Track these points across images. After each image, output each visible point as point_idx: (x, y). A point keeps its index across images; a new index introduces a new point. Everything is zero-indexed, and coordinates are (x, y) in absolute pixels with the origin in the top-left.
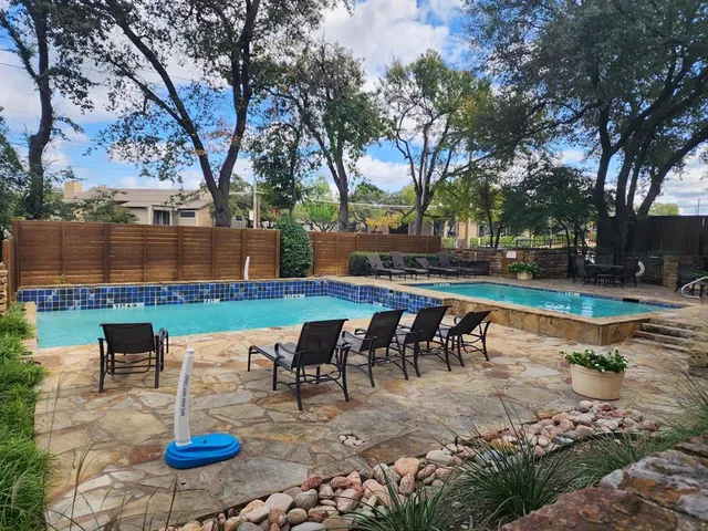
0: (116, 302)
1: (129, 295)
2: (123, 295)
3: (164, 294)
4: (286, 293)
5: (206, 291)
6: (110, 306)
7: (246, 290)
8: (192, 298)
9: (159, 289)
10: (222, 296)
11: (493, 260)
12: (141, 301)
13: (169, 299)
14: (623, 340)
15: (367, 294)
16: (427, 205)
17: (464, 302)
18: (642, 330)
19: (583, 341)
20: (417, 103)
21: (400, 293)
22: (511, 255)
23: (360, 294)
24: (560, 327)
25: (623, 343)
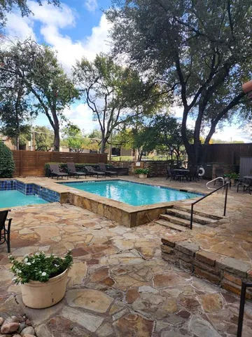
11: (131, 167)
14: (150, 222)
15: (32, 189)
16: (107, 138)
17: (73, 195)
18: (166, 213)
19: (122, 224)
20: (96, 81)
21: (45, 189)
22: (138, 164)
23: (27, 189)
24: (113, 214)
25: (149, 224)
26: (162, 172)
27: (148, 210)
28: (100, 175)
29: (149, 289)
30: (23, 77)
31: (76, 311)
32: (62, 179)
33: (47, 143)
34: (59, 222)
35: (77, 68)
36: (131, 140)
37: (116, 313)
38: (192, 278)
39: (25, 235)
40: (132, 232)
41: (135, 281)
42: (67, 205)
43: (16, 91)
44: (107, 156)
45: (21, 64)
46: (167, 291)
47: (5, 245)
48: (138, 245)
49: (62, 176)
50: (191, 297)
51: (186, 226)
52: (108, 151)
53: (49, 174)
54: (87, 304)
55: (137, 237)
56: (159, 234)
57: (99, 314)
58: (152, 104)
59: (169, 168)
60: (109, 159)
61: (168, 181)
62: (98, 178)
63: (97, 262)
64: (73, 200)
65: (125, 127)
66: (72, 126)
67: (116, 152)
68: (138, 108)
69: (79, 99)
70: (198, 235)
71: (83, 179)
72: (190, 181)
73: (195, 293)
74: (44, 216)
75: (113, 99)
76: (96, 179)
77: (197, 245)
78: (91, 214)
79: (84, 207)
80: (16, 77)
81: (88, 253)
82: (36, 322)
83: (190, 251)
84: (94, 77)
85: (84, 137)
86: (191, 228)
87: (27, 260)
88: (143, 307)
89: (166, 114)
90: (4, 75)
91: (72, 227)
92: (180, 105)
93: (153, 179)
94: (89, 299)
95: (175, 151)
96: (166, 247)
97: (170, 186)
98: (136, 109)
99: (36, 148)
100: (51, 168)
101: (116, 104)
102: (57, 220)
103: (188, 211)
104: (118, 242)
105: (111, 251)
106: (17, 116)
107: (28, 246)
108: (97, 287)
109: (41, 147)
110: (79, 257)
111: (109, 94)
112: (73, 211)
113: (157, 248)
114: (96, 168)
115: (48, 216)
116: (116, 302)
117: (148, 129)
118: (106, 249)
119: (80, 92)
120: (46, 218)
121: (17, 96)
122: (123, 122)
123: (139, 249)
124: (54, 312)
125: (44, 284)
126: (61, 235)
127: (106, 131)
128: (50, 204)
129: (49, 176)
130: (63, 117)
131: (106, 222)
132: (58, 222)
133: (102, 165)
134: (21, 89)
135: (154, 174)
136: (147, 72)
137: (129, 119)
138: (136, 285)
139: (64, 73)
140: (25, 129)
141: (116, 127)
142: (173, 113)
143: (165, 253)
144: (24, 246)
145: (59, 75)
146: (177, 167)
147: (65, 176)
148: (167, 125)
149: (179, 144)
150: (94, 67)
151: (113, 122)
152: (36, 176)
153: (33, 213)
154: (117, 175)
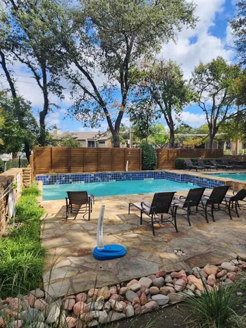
0: (73, 181)
1: (78, 178)
2: (75, 178)
3: (92, 177)
5: (110, 176)
6: (71, 183)
7: (127, 176)
8: (104, 179)
9: (90, 175)
10: (117, 178)
12: (83, 181)
13: (95, 180)
15: (185, 179)
17: (238, 183)
23: (181, 178)
44: (223, 151)
64: (237, 187)
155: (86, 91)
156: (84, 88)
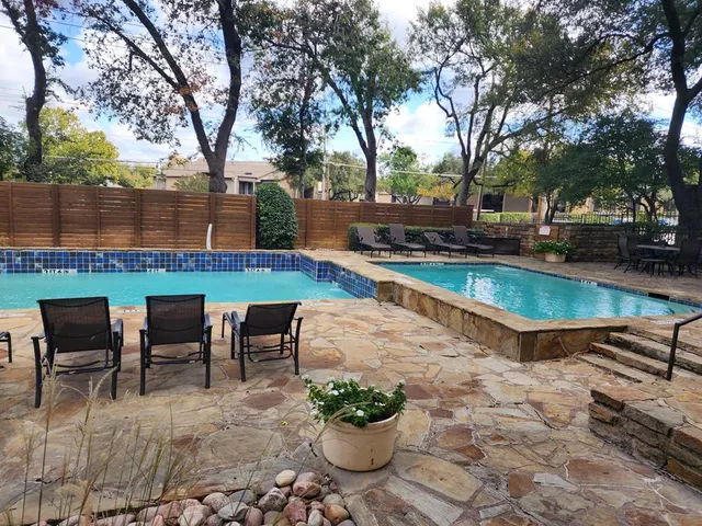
0: (45, 267)
1: (59, 260)
2: (52, 260)
3: (100, 260)
4: (248, 266)
5: (149, 260)
6: (39, 271)
7: (197, 261)
8: (133, 266)
9: (93, 255)
10: (169, 266)
11: (526, 237)
12: (73, 267)
13: (106, 266)
14: (566, 356)
15: (327, 271)
16: (475, 172)
17: (402, 287)
18: (608, 342)
19: (501, 353)
20: (458, 49)
21: (349, 272)
22: (545, 231)
23: (319, 270)
24: (483, 330)
25: (563, 360)
26: (606, 251)
27: (564, 330)
28: (454, 250)
29: (557, 480)
30: (315, 57)
31: (412, 488)
32: (379, 256)
33: (352, 186)
34: (378, 334)
35: (419, 25)
36: (528, 176)
37: (485, 507)
38: (658, 479)
39: (321, 349)
40: (524, 372)
41: (527, 462)
42: (390, 305)
43: (302, 85)
44: (472, 212)
45: (312, 31)
46: (598, 492)
47: (290, 362)
48: (535, 397)
49: (380, 250)
50: (652, 514)
51: (657, 373)
52: (475, 200)
53: (356, 245)
54: (431, 480)
55: (535, 382)
56: (586, 383)
57: (452, 502)
58: (589, 91)
59: (623, 241)
60: (475, 219)
61: (620, 271)
62: (450, 256)
63: (450, 415)
64: (401, 298)
65: (517, 147)
66: (400, 149)
67: (492, 202)
68: (552, 103)
69: (420, 90)
70: (686, 395)
71: (420, 257)
72: (681, 274)
73: (663, 508)
74: (348, 320)
75: (494, 86)
76: (447, 260)
77: (680, 414)
78: (437, 327)
79: (422, 312)
80: (303, 58)
81: (431, 397)
82: (346, 490)
83: (660, 423)
84: (453, 41)
85: (422, 172)
86: (669, 378)
87: (331, 385)
88: (543, 508)
89: (625, 112)
90: (282, 56)
91: (402, 346)
92: (668, 87)
93: (581, 265)
94: (434, 473)
95: (643, 201)
96: (600, 408)
97: (624, 284)
98: (548, 105)
99: (332, 195)
100: (361, 234)
101: (500, 98)
102: (372, 331)
103: (664, 341)
104: (492, 386)
105: (478, 400)
106: (302, 133)
107: (327, 368)
108: (450, 457)
109: (341, 192)
110: (415, 401)
111: (484, 74)
112: (402, 319)
113: (580, 409)
114: (447, 236)
115: (356, 321)
116: (487, 489)
117: (577, 150)
118: (467, 394)
119: (422, 77)
120: (353, 325)
121: (303, 94)
122: (512, 135)
123: (538, 406)
124: (375, 481)
125: (360, 431)
126: (382, 358)
127: (473, 157)
128: (358, 301)
129: (355, 250)
130: (385, 133)
131: (467, 345)
132: (374, 334)
133: (459, 230)
134: (311, 80)
135: (583, 254)
136: (583, 14)
137: (530, 128)
138: (529, 469)
139: (392, 40)
140: (315, 159)
141: (497, 148)
142: (646, 108)
143: (597, 421)
144: (321, 367)
145: (382, 45)
146: (647, 240)
147: (385, 250)
148: (628, 138)
149: (657, 185)
150: (455, 18)
151: (491, 137)
152: (332, 247)
153: (332, 314)
154: (492, 252)
155: (135, 51)
156: (130, 43)
